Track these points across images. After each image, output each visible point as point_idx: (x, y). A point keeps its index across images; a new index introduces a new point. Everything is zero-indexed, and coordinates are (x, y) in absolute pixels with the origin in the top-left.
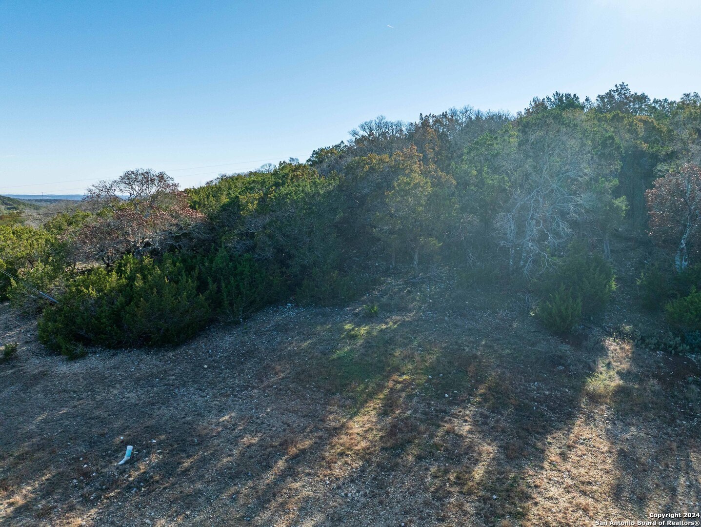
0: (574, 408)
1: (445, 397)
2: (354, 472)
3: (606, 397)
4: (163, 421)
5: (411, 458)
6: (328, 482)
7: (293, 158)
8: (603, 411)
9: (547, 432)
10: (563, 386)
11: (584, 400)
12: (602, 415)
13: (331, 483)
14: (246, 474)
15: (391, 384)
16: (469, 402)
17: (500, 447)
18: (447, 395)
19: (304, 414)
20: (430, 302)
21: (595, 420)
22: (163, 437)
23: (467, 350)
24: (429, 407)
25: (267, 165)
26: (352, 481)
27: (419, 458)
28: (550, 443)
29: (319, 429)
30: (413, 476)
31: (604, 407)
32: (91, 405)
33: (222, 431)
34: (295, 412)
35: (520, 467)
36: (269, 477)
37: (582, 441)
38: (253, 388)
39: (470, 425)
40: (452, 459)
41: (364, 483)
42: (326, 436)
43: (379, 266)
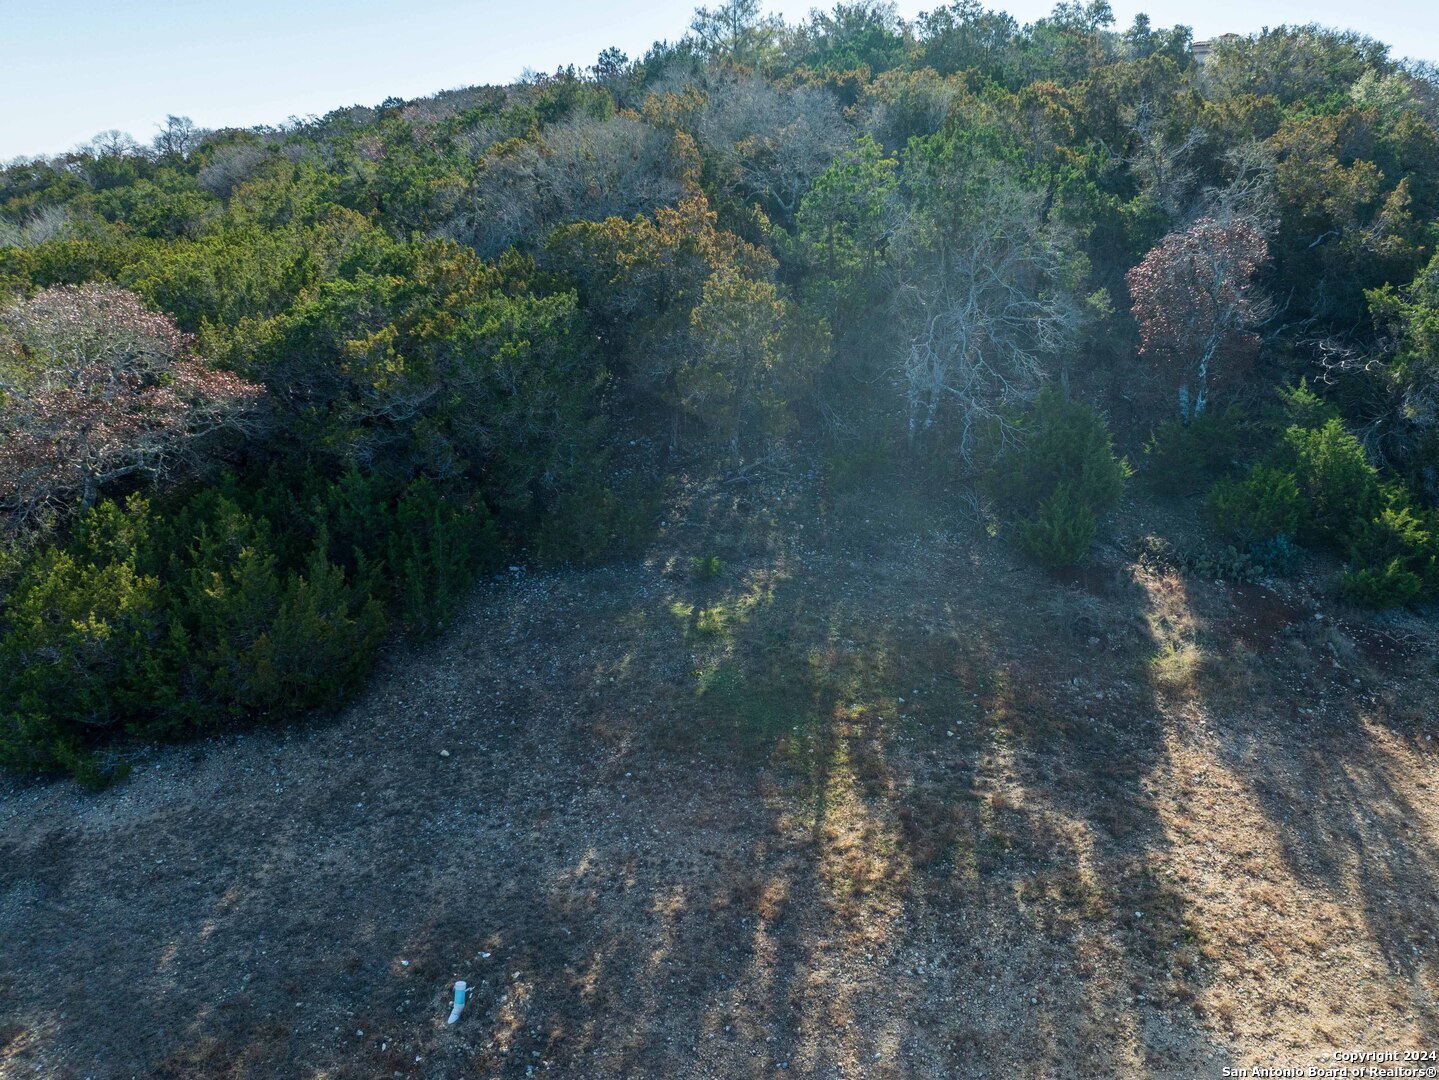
0: (1152, 715)
1: (948, 737)
2: (901, 925)
3: (1185, 686)
4: (462, 904)
5: (972, 875)
6: (870, 956)
7: (176, 116)
8: (1193, 712)
9: (1139, 773)
10: (1116, 677)
11: (1159, 698)
12: (1197, 722)
13: (876, 956)
14: (717, 977)
15: (843, 729)
16: (992, 739)
17: (1089, 818)
18: (950, 734)
19: (730, 825)
20: (800, 530)
21: (1192, 733)
22: (496, 940)
23: (932, 632)
24: (936, 765)
25: (109, 135)
26: (907, 943)
27: (985, 871)
28: (1156, 794)
29: (780, 852)
30: (997, 908)
31: (1190, 705)
32: (262, 901)
33: (600, 896)
34: (710, 823)
35: (1141, 851)
36: (761, 972)
37: (1197, 779)
38: (586, 785)
39: (1021, 785)
40: (1036, 860)
41: (929, 941)
42: (803, 864)
43: (638, 445)
